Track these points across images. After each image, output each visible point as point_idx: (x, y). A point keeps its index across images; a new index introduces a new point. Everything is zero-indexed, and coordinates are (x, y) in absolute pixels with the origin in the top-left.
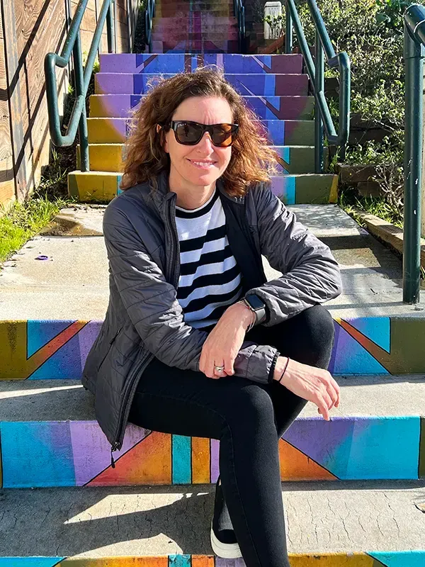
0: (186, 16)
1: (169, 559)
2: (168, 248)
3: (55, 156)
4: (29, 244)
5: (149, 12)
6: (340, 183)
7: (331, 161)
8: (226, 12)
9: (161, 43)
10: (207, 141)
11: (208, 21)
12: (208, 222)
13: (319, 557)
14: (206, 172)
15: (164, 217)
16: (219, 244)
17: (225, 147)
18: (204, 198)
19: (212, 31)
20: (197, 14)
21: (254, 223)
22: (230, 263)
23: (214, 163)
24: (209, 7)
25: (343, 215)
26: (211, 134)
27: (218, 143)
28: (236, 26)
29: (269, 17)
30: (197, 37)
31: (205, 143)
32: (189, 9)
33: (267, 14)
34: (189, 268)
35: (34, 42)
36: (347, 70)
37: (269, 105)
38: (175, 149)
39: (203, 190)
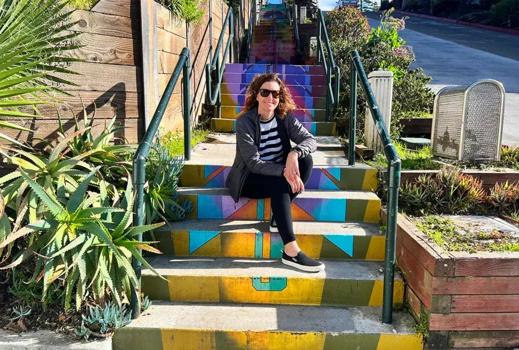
0: (268, 42)
1: (256, 234)
2: (257, 133)
3: (204, 111)
4: (198, 145)
5: (248, 41)
6: (337, 126)
7: (334, 117)
8: (290, 41)
9: (254, 57)
10: (271, 95)
11: (280, 46)
12: (271, 126)
13: (305, 235)
14: (270, 106)
15: (256, 123)
16: (275, 134)
17: (276, 98)
18: (269, 117)
19: (282, 51)
20: (274, 42)
21: (287, 126)
22: (279, 140)
23: (273, 103)
24: (281, 38)
25: (337, 140)
26: (272, 94)
27: (275, 97)
28: (295, 49)
29: (312, 45)
30: (274, 54)
31: (270, 97)
32: (270, 39)
33: (311, 43)
34: (264, 141)
35: (198, 58)
36: (338, 74)
37: (306, 90)
38: (260, 98)
39: (269, 113)
